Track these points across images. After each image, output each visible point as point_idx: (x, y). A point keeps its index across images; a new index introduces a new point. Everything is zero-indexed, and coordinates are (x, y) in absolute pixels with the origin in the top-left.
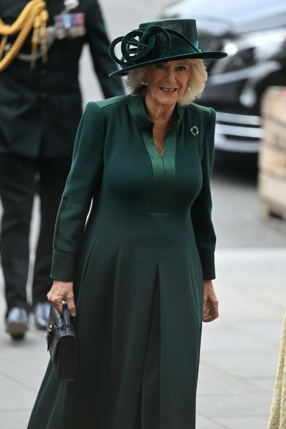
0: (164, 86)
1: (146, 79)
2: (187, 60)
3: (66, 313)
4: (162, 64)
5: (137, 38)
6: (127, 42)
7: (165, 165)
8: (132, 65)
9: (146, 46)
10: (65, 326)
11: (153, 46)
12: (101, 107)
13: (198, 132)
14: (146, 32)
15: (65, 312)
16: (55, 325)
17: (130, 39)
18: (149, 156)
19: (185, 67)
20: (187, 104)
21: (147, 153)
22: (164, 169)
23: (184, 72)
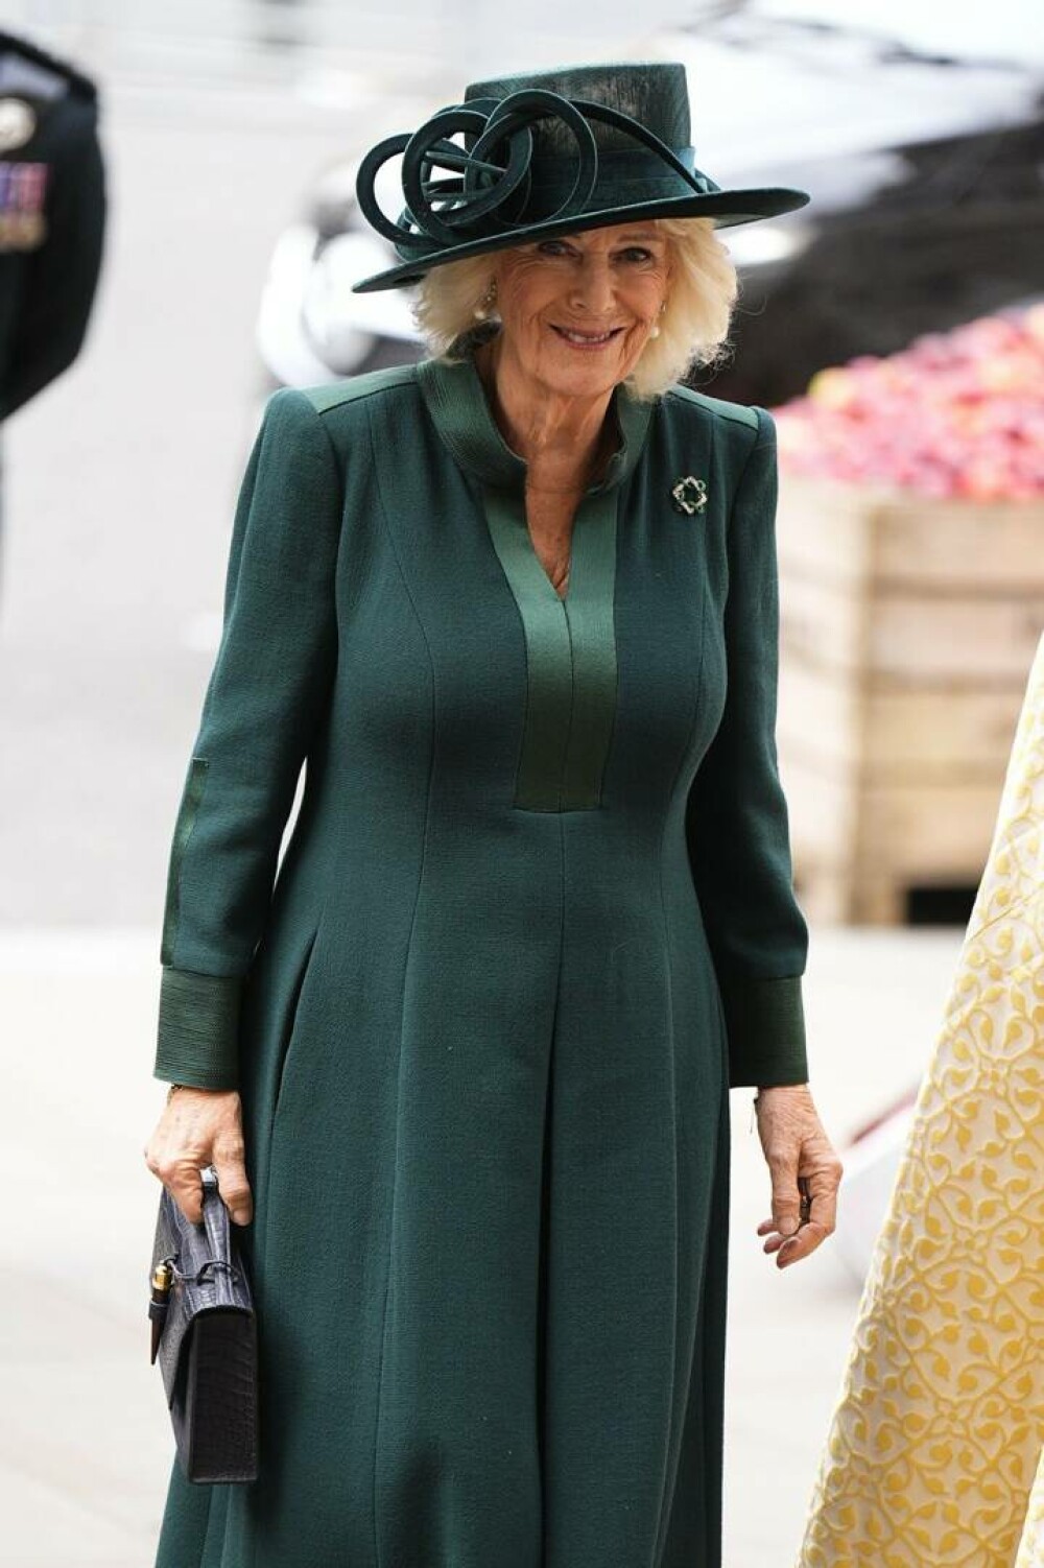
0: (568, 325)
1: (494, 299)
2: (657, 221)
3: (216, 1217)
4: (561, 238)
5: (458, 139)
6: (423, 157)
7: (572, 627)
8: (449, 246)
9: (499, 169)
10: (209, 1268)
11: (527, 173)
12: (320, 407)
13: (704, 499)
14: (497, 116)
15: (211, 1216)
16: (175, 1262)
17: (436, 145)
18: (511, 594)
19: (651, 250)
20: (662, 392)
21: (503, 583)
22: (571, 641)
23: (645, 267)
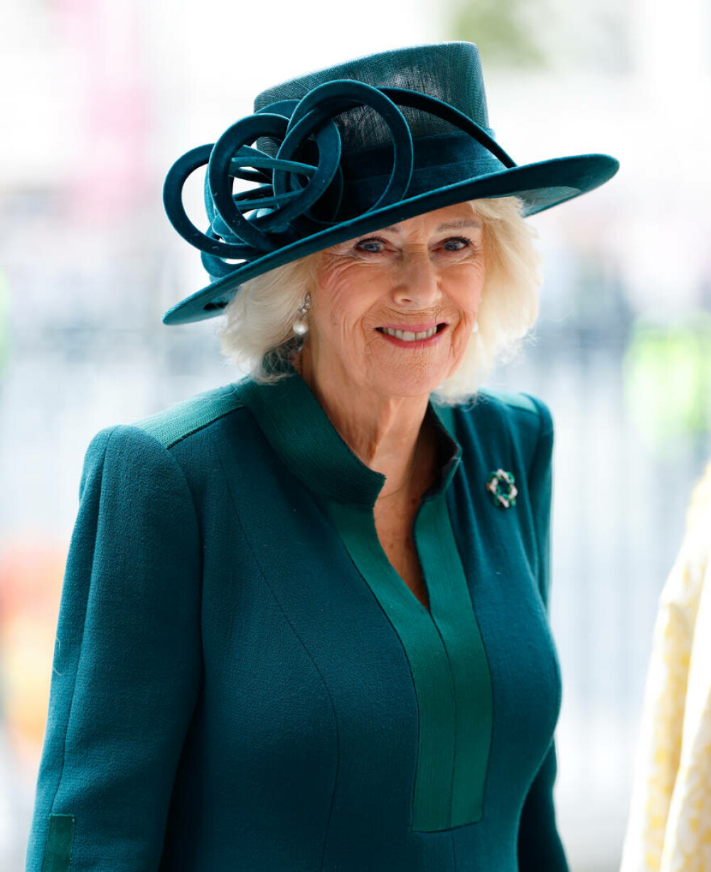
0: (394, 323)
8: (268, 253)
11: (338, 167)
14: (297, 114)
17: (239, 152)
19: (468, 237)
23: (466, 256)
